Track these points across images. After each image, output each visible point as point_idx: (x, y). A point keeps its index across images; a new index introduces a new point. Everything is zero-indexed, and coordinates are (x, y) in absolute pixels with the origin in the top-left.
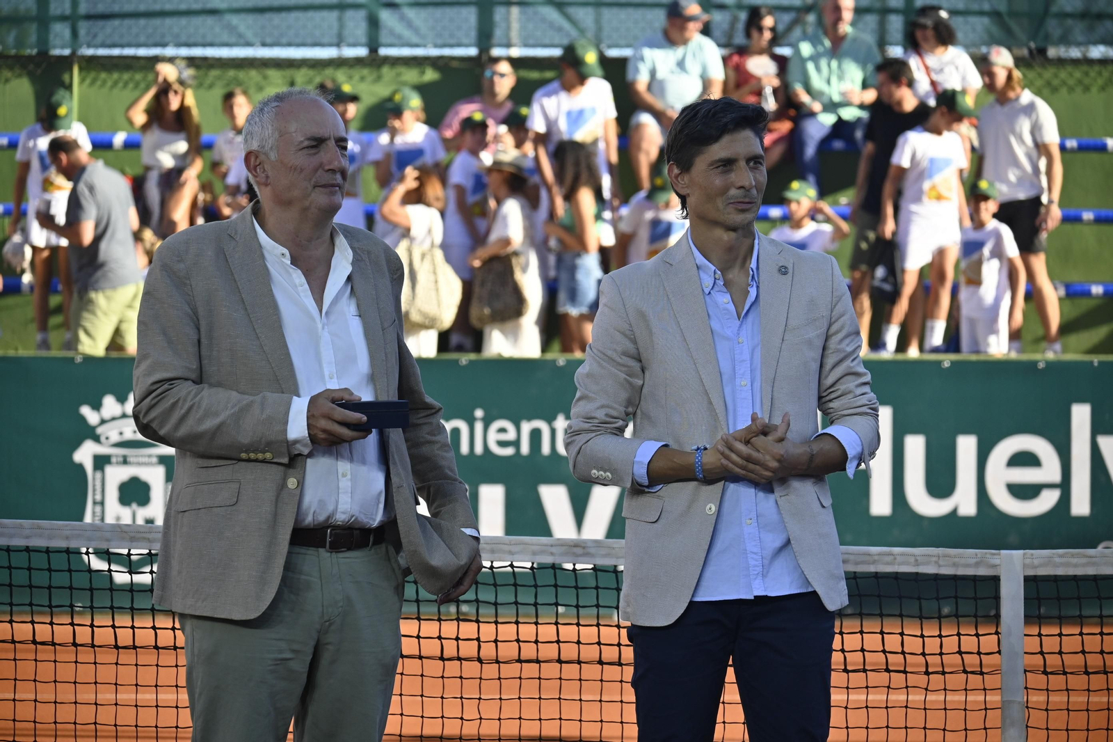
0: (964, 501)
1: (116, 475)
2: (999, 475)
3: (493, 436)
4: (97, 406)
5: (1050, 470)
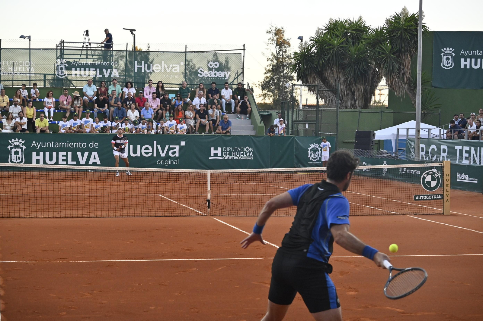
0: (138, 154)
1: (14, 150)
2: (143, 151)
3: (70, 145)
4: (11, 140)
5: (151, 150)
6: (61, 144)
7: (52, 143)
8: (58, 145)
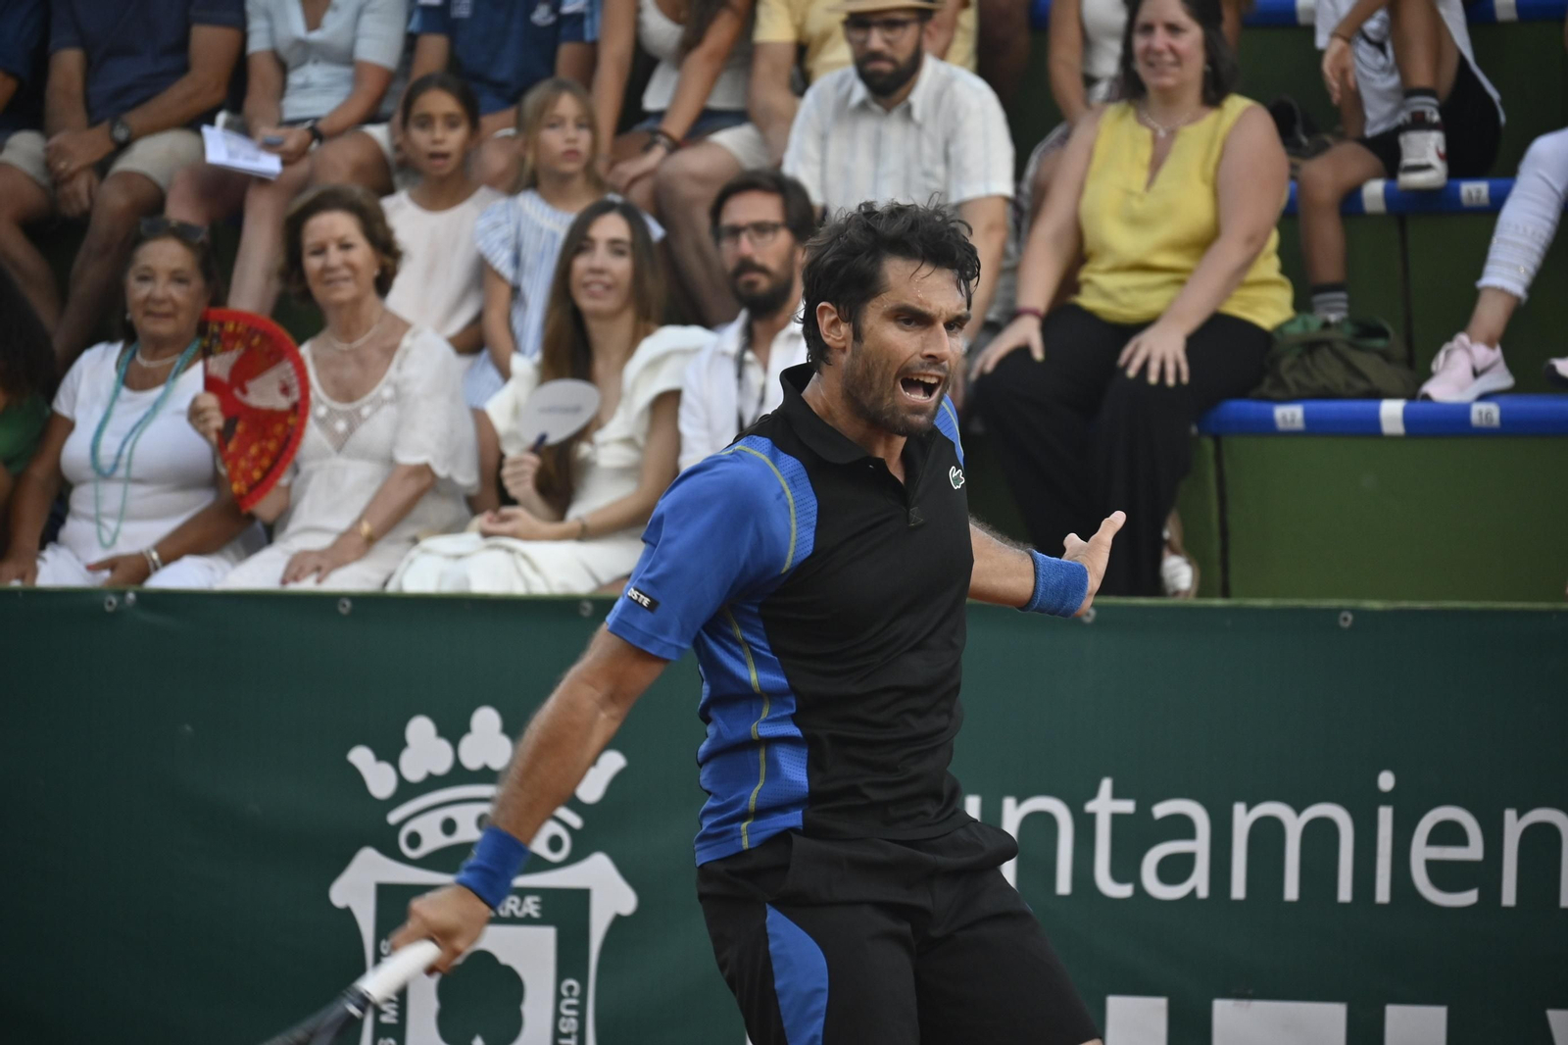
3: (1421, 852)
4: (390, 750)
6: (1267, 834)
7: (1105, 805)
8: (1200, 846)
